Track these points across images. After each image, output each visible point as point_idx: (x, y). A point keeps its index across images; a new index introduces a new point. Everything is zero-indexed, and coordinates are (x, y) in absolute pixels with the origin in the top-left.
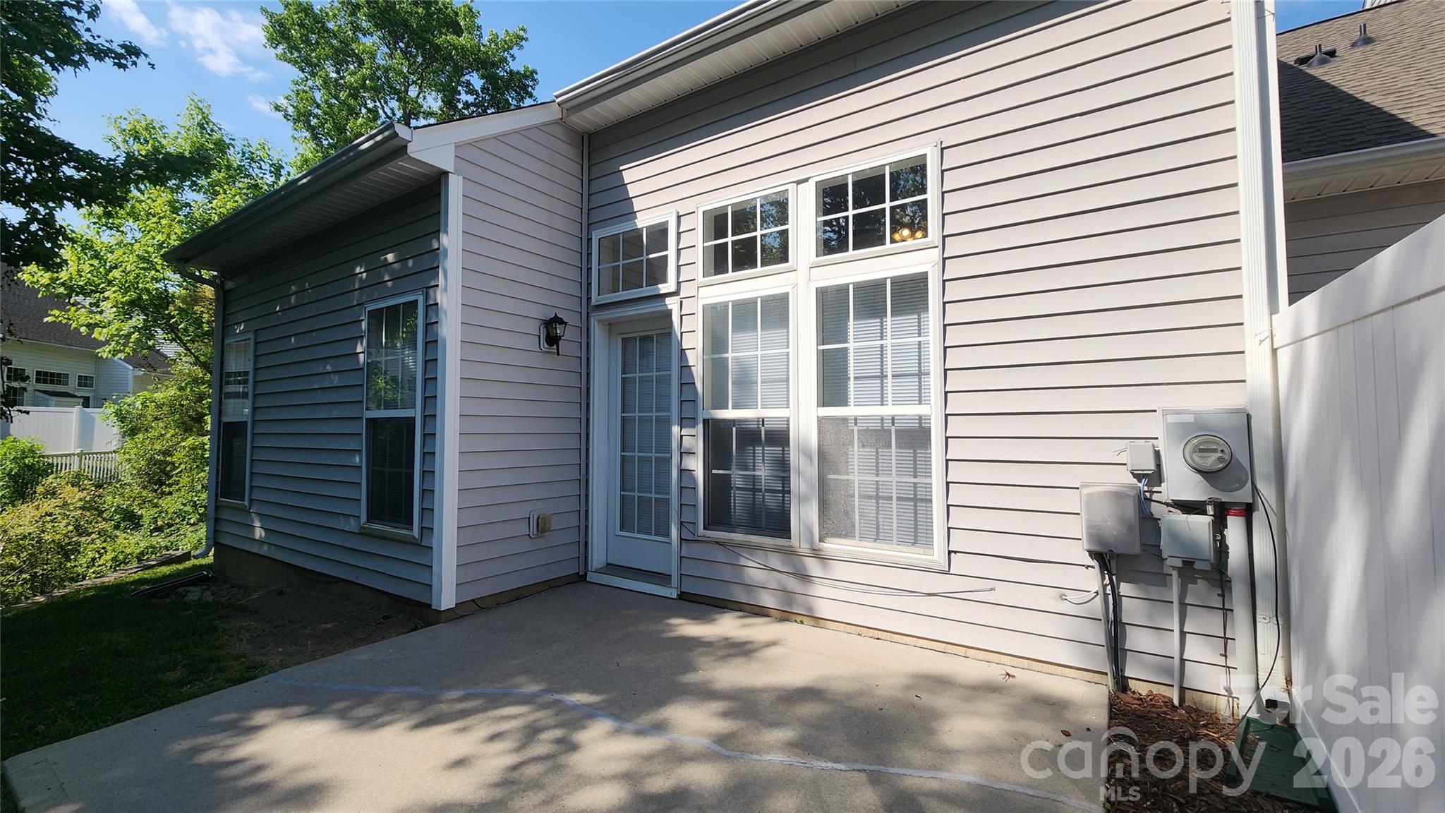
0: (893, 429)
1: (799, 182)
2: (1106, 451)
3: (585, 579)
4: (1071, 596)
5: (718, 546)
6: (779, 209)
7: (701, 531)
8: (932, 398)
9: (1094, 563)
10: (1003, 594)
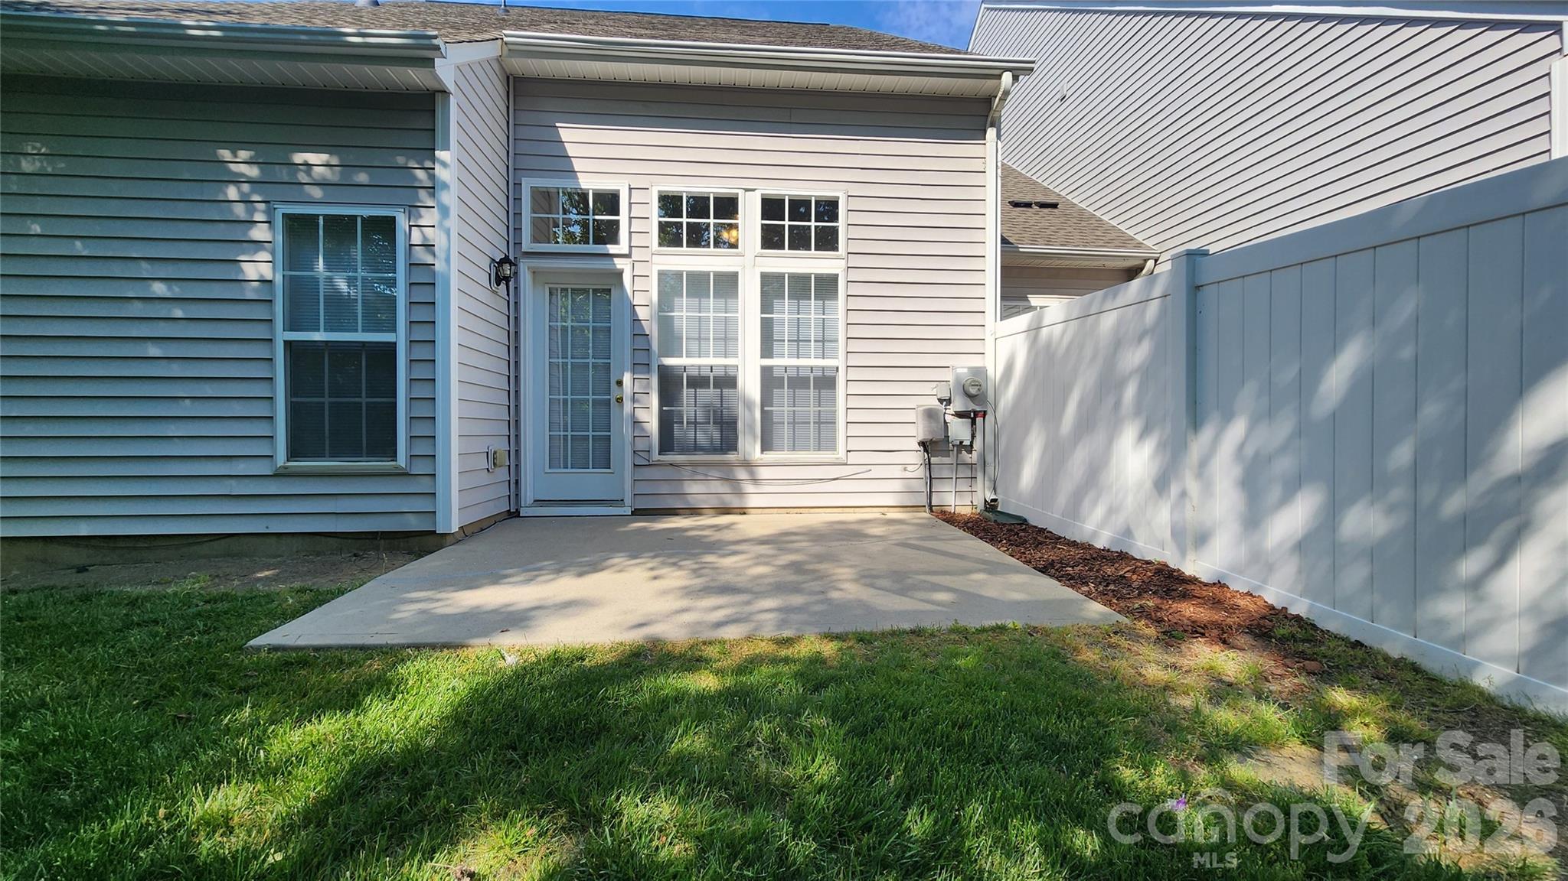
0: (812, 376)
1: (747, 190)
2: (927, 388)
3: (519, 516)
4: (910, 468)
5: (671, 468)
6: (727, 206)
7: (656, 456)
8: (840, 354)
9: (922, 449)
10: (876, 472)
